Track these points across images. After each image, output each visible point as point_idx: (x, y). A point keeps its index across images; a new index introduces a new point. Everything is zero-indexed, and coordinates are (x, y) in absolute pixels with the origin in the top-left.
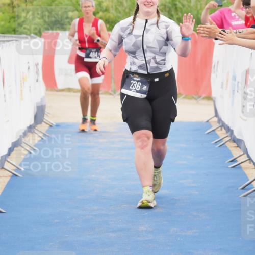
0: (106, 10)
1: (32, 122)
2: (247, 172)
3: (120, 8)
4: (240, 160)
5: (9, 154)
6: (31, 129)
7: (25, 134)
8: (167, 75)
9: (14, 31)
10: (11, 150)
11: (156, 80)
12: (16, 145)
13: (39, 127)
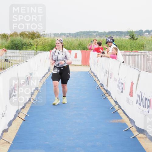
0: (65, 45)
1: (47, 71)
2: (98, 83)
3: (68, 45)
4: (96, 80)
5: (42, 79)
6: (47, 73)
7: (46, 74)
8: (66, 67)
9: (44, 50)
10: (43, 78)
11: (62, 69)
12: (44, 76)
13: (49, 72)
